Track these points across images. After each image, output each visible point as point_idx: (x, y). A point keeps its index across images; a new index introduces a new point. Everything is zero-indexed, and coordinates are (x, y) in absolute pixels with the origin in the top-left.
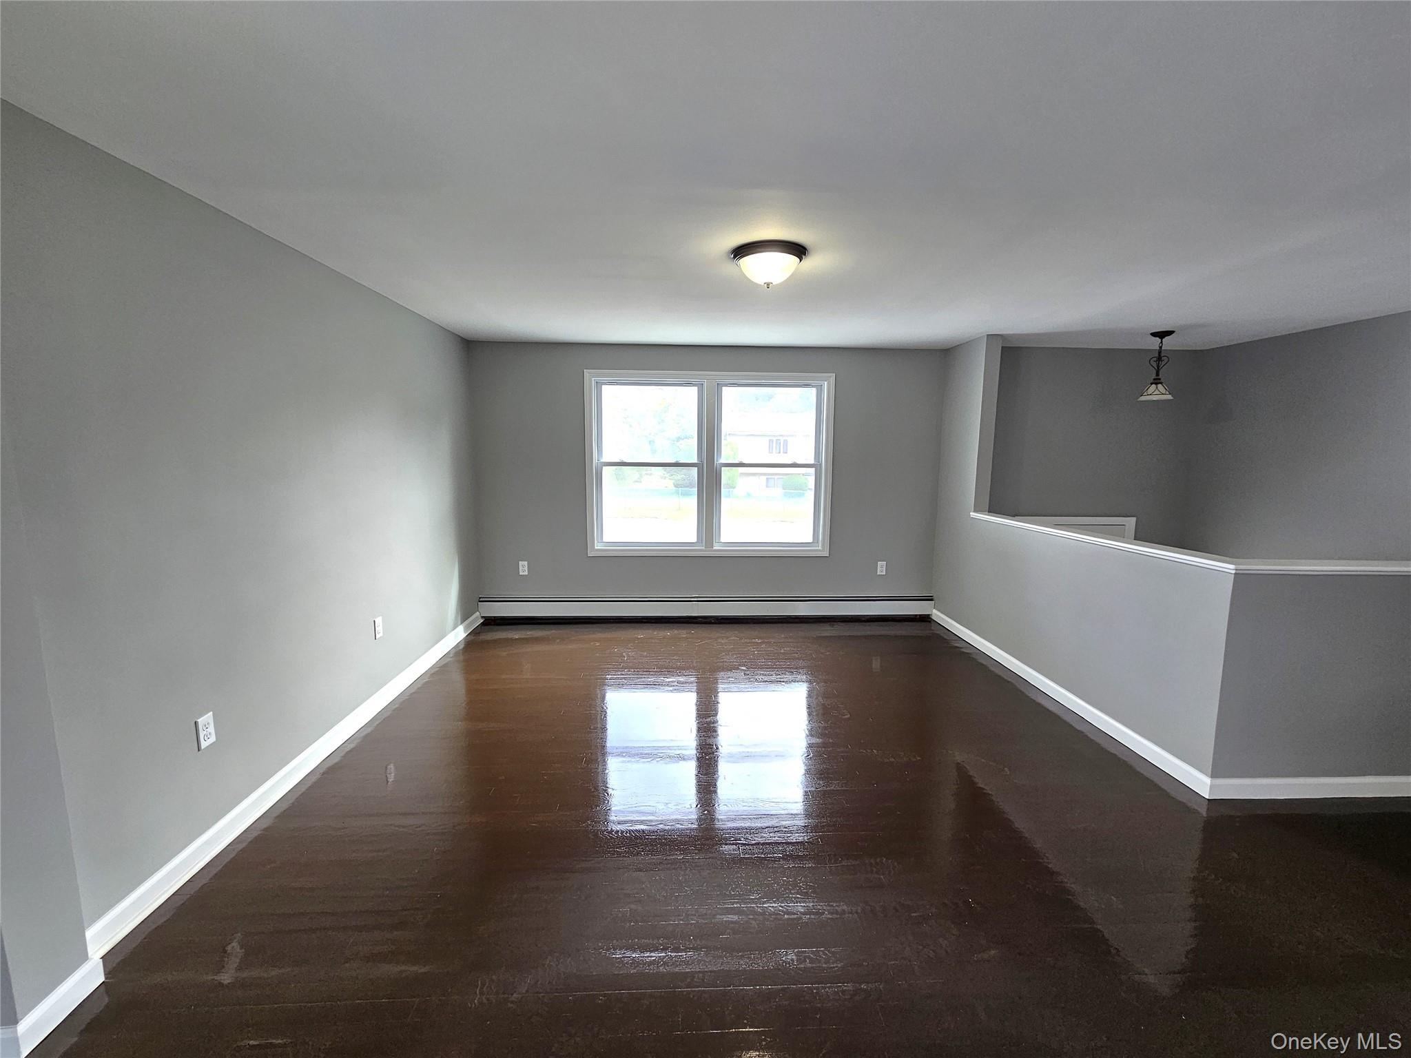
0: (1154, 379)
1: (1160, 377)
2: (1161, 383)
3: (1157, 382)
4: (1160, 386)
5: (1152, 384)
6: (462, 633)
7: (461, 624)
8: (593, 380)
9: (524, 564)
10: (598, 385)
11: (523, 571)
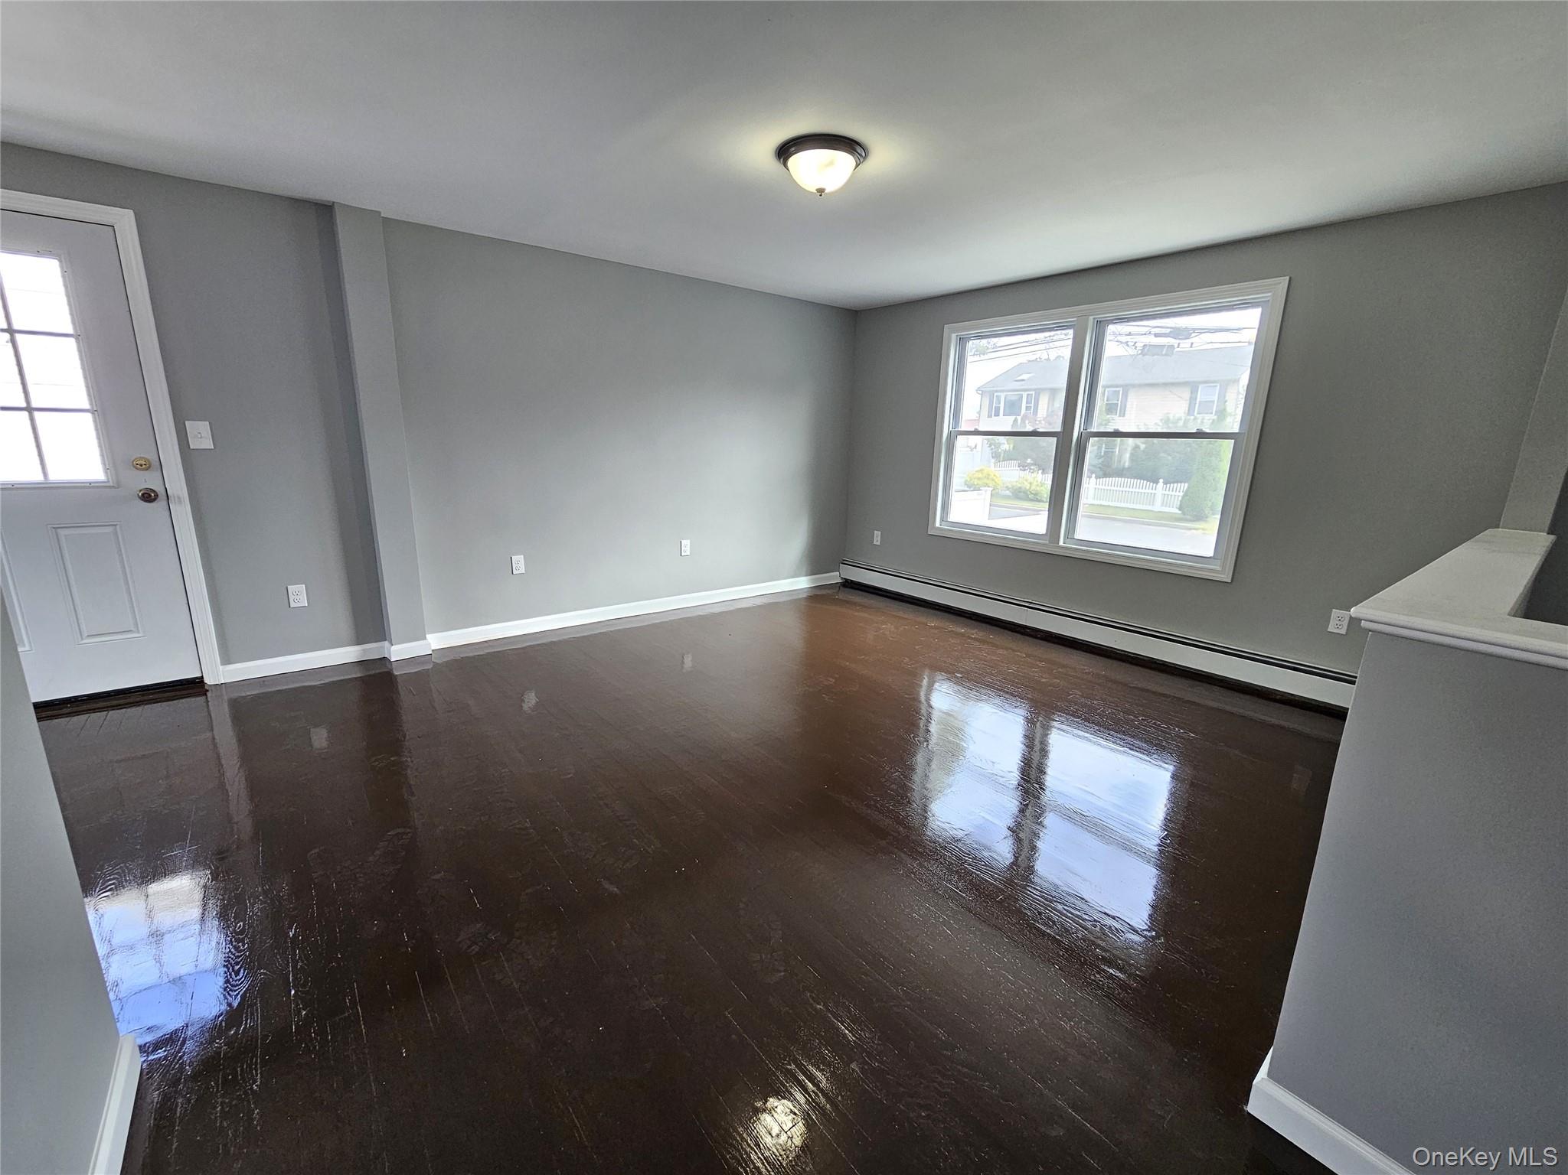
6: (803, 583)
7: (806, 576)
8: (954, 336)
9: (877, 534)
10: (962, 342)
11: (877, 541)
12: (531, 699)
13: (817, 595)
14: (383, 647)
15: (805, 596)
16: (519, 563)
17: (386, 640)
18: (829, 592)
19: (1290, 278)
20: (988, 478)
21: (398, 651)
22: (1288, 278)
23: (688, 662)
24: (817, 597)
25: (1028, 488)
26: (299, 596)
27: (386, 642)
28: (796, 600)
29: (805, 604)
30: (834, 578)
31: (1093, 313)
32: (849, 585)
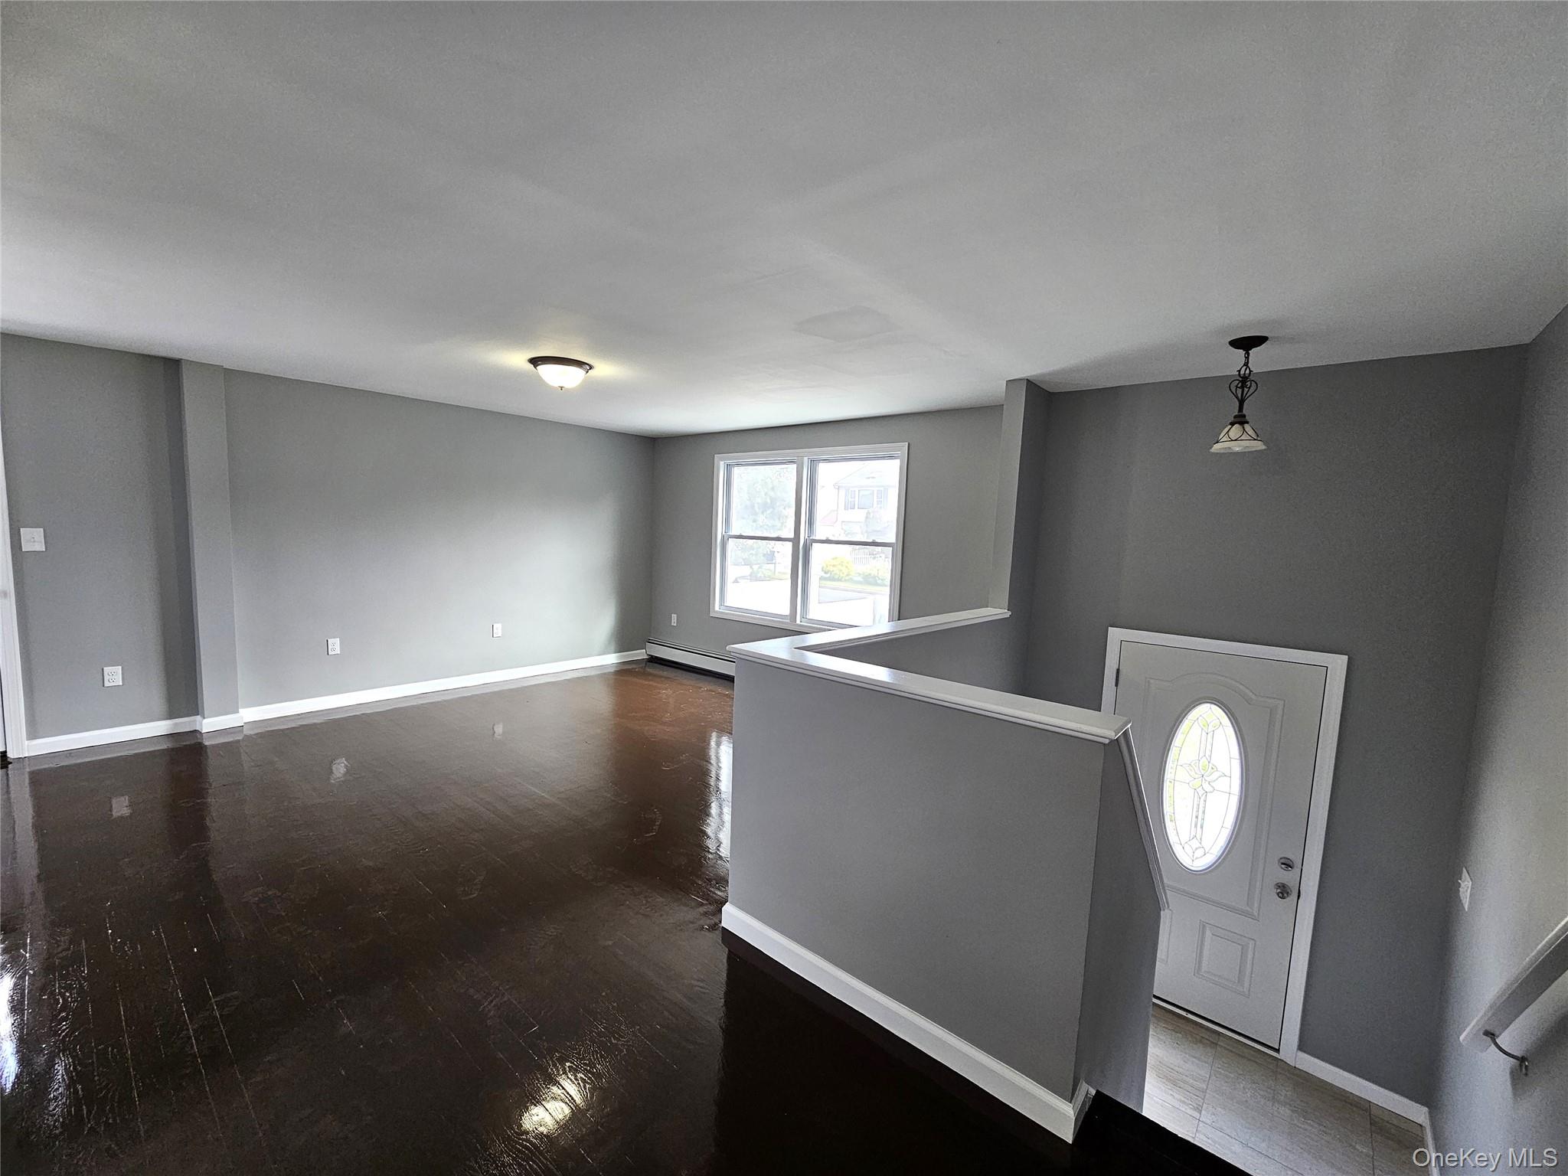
0: (1235, 417)
1: (1244, 412)
2: (1247, 423)
3: (1241, 420)
4: (1246, 426)
5: (1232, 424)
6: (612, 659)
7: (615, 653)
8: (722, 463)
9: (674, 616)
10: (729, 467)
11: (674, 622)
12: (340, 769)
13: (623, 670)
14: (195, 721)
15: (612, 671)
16: (335, 645)
17: (198, 715)
18: (634, 666)
19: (909, 444)
20: (842, 565)
21: (210, 724)
22: (907, 443)
23: (499, 729)
24: (624, 672)
25: (876, 574)
26: (114, 676)
27: (199, 716)
28: (605, 674)
29: (614, 677)
30: (640, 654)
31: (806, 455)
32: (654, 660)
